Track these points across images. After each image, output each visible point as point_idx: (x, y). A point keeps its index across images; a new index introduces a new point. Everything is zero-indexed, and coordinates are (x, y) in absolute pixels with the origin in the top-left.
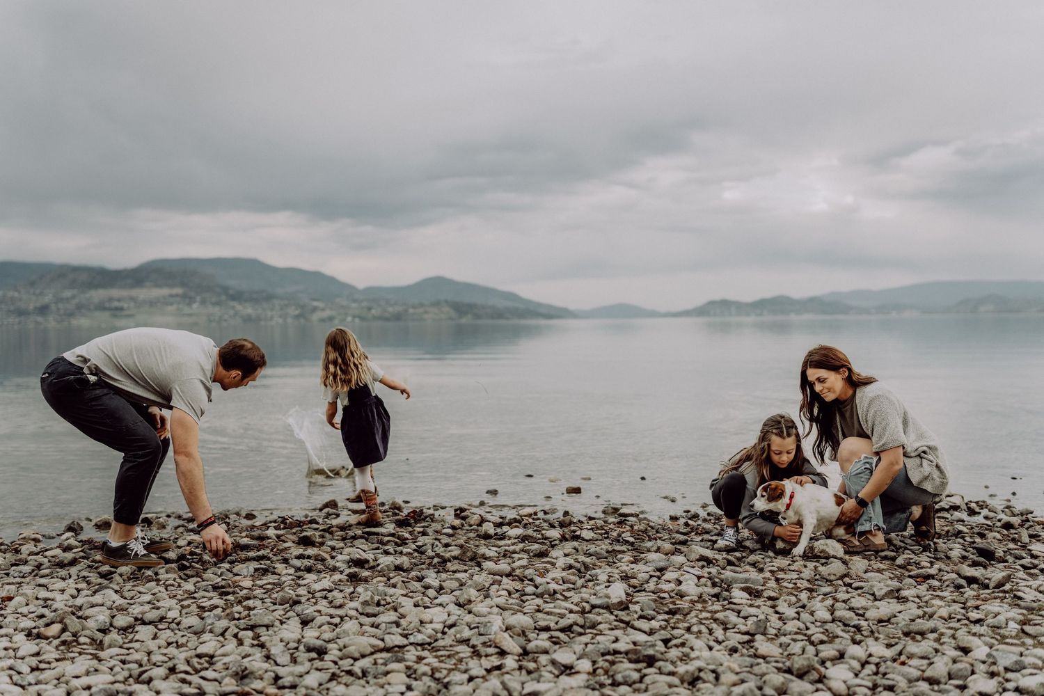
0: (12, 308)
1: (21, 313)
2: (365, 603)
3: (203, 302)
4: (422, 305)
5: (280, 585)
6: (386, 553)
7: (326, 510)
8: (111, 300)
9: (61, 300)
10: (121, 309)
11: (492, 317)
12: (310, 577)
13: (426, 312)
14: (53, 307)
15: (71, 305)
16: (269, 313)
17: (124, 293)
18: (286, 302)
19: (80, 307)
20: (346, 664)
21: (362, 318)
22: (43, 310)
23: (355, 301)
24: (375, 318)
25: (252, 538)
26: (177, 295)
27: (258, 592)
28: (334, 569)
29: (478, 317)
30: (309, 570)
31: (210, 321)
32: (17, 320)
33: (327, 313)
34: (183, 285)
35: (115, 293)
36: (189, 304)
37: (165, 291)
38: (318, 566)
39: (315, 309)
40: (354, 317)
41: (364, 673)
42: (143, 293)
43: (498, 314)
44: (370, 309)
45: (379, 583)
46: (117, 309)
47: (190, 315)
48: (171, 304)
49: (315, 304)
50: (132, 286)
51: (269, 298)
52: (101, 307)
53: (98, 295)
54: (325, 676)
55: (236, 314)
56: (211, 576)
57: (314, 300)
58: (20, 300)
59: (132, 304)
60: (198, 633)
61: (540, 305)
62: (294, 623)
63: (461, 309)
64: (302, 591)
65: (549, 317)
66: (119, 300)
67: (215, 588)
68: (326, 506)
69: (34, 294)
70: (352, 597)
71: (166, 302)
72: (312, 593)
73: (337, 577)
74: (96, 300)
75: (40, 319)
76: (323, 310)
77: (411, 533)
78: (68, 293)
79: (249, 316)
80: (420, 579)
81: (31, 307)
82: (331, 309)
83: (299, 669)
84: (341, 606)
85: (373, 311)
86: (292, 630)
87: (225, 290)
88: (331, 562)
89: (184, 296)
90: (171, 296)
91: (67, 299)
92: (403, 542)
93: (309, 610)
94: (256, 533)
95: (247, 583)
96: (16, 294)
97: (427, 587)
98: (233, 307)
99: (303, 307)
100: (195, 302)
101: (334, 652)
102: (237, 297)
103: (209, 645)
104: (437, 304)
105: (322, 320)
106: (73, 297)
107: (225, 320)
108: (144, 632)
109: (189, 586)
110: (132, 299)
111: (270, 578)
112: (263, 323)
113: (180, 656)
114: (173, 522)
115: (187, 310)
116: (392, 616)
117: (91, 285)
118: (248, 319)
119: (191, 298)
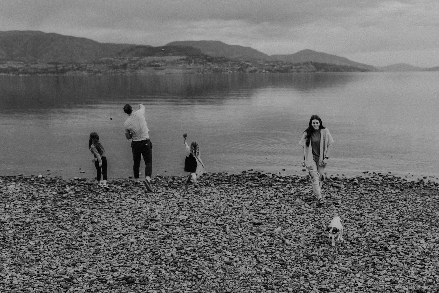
0: (111, 65)
1: (115, 68)
2: (248, 192)
3: (195, 63)
4: (299, 64)
5: (233, 188)
6: (254, 183)
7: (243, 173)
8: (154, 61)
9: (132, 61)
10: (158, 66)
11: (334, 71)
12: (239, 187)
13: (301, 68)
14: (129, 64)
15: (137, 64)
16: (226, 68)
17: (160, 58)
18: (234, 63)
19: (140, 65)
20: (244, 199)
21: (270, 71)
22: (124, 66)
23: (266, 62)
24: (276, 71)
25: (228, 179)
26: (184, 59)
27: (229, 189)
28: (244, 186)
29: (326, 70)
30: (239, 186)
31: (199, 72)
32: (113, 71)
33: (253, 68)
34: (186, 54)
35: (156, 58)
36: (189, 64)
37: (178, 58)
38: (241, 185)
39: (248, 66)
40: (266, 70)
41: (246, 201)
42: (168, 58)
43: (337, 69)
44: (274, 66)
45: (251, 189)
46: (156, 66)
47: (190, 69)
48: (181, 64)
49: (248, 63)
50: (164, 55)
51: (226, 60)
52: (150, 65)
53: (148, 59)
54: (240, 201)
55: (210, 69)
56: (221, 186)
57: (247, 61)
58: (115, 61)
59: (163, 64)
60: (221, 195)
61: (358, 64)
62: (236, 194)
63: (318, 66)
64: (237, 189)
65: (363, 70)
66: (157, 62)
67: (222, 188)
68: (243, 172)
69: (120, 59)
70: (246, 191)
71: (178, 62)
72: (239, 190)
73: (244, 187)
74: (147, 62)
75: (123, 71)
76: (251, 66)
77: (261, 179)
78: (135, 58)
79: (217, 69)
80: (259, 188)
81: (119, 65)
82: (255, 66)
83: (236, 200)
84: (244, 192)
85: (275, 67)
86: (235, 195)
87: (206, 56)
88: (243, 185)
89: (186, 60)
90: (181, 59)
91: (135, 61)
92: (258, 181)
93: (238, 192)
94: (228, 178)
95: (227, 188)
96: (112, 59)
97: (260, 190)
98: (209, 65)
99: (241, 65)
100: (191, 63)
101: (242, 198)
102: (211, 60)
103: (223, 196)
104: (306, 64)
105: (251, 72)
106: (137, 60)
107: (206, 72)
108: (212, 194)
109: (217, 188)
110: (163, 61)
111: (232, 187)
112: (223, 73)
113: (219, 198)
114: (211, 175)
115: (188, 66)
116: (252, 194)
117: (145, 55)
118: (216, 71)
119: (190, 60)
